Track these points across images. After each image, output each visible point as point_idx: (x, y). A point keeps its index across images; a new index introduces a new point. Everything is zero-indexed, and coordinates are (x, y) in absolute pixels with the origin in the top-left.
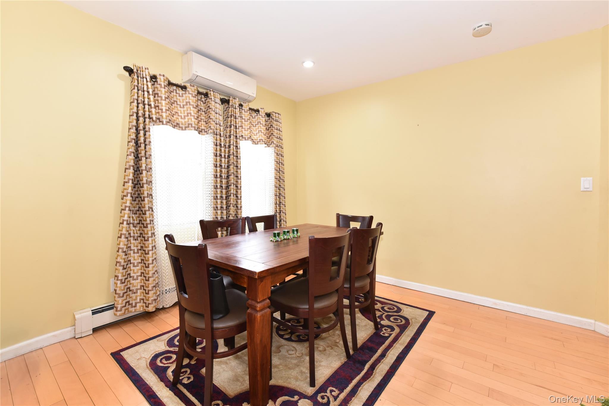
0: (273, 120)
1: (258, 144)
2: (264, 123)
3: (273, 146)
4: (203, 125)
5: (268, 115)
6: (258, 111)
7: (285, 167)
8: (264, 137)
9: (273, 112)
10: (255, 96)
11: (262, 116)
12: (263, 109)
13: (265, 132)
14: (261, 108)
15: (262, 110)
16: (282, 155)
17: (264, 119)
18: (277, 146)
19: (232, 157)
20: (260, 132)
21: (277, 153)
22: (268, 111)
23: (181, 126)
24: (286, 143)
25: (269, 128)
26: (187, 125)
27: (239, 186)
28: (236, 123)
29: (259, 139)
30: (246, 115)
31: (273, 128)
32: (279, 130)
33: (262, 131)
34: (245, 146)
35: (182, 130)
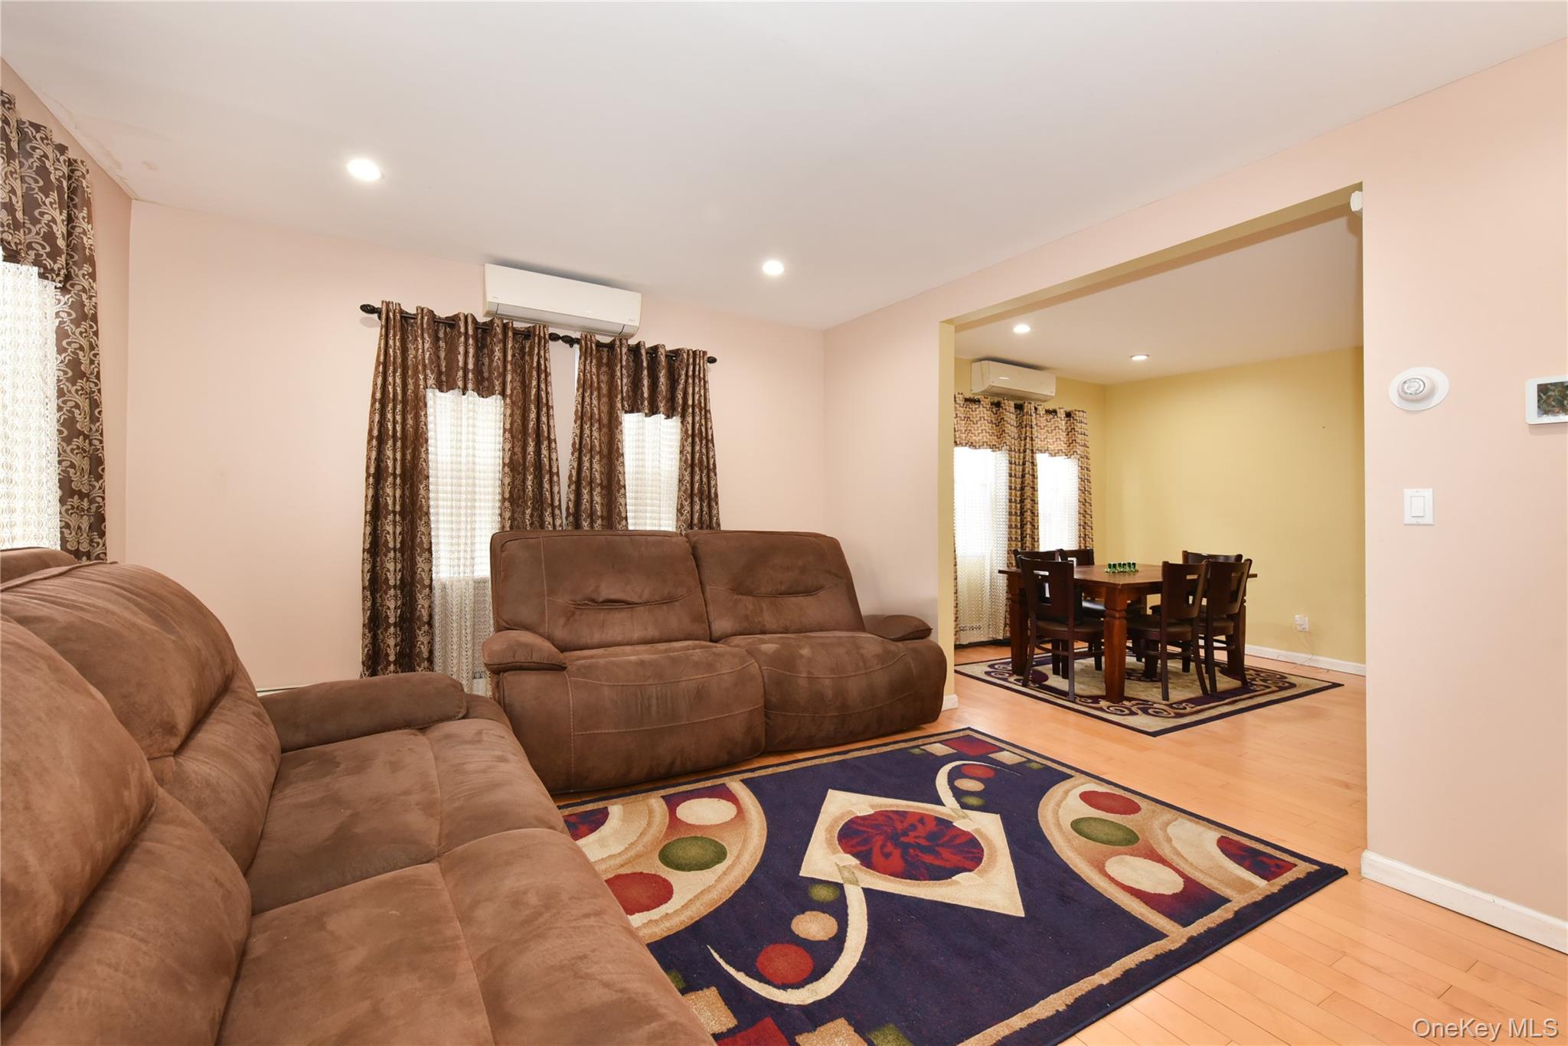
0: (1075, 422)
1: (1055, 456)
2: (1064, 428)
3: (1075, 458)
4: (994, 440)
5: (1068, 415)
6: (1055, 412)
7: (1092, 485)
8: (1063, 447)
9: (1076, 410)
10: (1053, 395)
11: (1061, 418)
12: (1062, 408)
13: (1065, 440)
14: (1060, 408)
15: (1062, 411)
16: (1088, 469)
17: (1064, 422)
18: (1082, 457)
19: (1027, 476)
20: (1059, 439)
21: (1081, 467)
22: (1068, 409)
23: (974, 444)
24: (1092, 452)
25: (1071, 431)
26: (981, 444)
27: (1036, 512)
28: (1032, 434)
29: (1057, 449)
30: (1043, 421)
31: (1076, 433)
32: (1084, 434)
33: (1062, 439)
34: (1041, 459)
35: (976, 448)
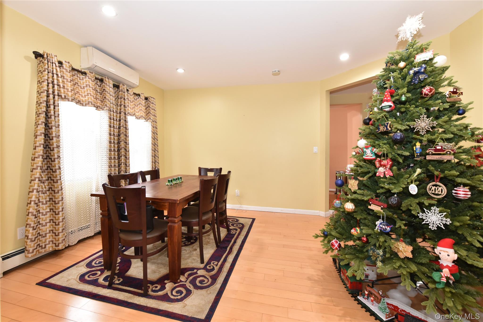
0: (150, 102)
1: (139, 119)
2: (144, 105)
3: (150, 121)
4: (99, 103)
5: (146, 99)
6: (139, 95)
7: (158, 136)
8: (144, 115)
9: (150, 97)
10: (138, 84)
11: (142, 99)
12: (143, 94)
13: (145, 111)
14: (142, 94)
15: (143, 95)
16: (156, 128)
17: (144, 102)
18: (153, 121)
19: (122, 128)
20: (141, 110)
21: (153, 126)
22: (146, 96)
23: (82, 102)
24: (158, 119)
25: (147, 107)
26: (87, 103)
27: (127, 149)
28: (125, 103)
29: (140, 115)
30: (132, 98)
31: (150, 108)
32: (154, 110)
33: (143, 110)
34: (131, 119)
35: (83, 106)
